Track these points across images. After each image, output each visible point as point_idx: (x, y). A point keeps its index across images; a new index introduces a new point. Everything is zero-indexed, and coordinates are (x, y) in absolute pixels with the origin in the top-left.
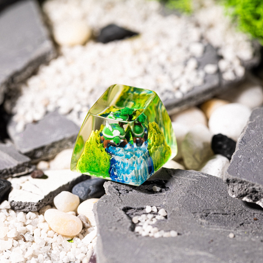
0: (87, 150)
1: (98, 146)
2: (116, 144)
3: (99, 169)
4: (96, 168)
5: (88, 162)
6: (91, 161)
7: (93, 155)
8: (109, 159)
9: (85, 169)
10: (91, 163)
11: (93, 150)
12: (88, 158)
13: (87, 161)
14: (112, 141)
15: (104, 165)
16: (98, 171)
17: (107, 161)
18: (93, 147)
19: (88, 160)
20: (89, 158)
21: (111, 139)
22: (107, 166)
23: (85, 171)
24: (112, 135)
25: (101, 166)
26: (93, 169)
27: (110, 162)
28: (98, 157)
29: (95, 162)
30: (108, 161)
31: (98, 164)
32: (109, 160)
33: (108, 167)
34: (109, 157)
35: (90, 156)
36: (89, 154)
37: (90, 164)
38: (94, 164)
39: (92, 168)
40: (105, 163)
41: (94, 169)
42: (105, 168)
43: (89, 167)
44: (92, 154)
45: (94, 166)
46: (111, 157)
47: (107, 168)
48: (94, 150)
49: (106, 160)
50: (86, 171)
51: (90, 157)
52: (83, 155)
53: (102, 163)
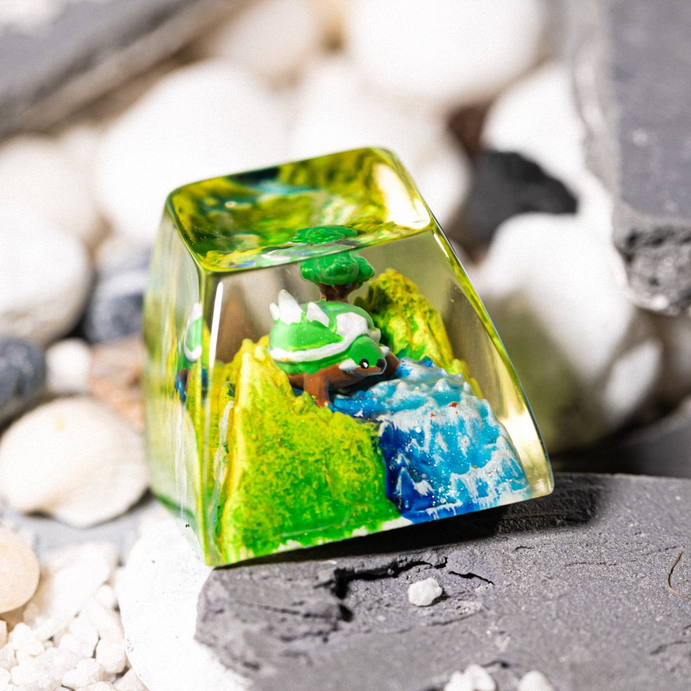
0: (258, 443)
1: (297, 409)
2: (373, 366)
3: (335, 505)
4: (320, 504)
5: (273, 497)
6: (288, 486)
7: (290, 454)
8: (373, 438)
9: (270, 533)
10: (289, 494)
11: (281, 431)
12: (270, 477)
13: (267, 492)
14: (348, 364)
15: (354, 475)
16: (332, 514)
17: (362, 454)
18: (278, 418)
19: (271, 485)
20: (277, 474)
22: (372, 474)
23: (272, 539)
24: (337, 341)
25: (339, 487)
26: (307, 516)
27: (379, 452)
28: (317, 451)
29: (308, 481)
30: (368, 451)
31: (326, 484)
32: (374, 445)
33: (376, 477)
34: (368, 430)
35: (278, 461)
36: (271, 456)
37: (288, 498)
38: (307, 490)
39: (303, 511)
40: (357, 466)
41: (314, 515)
42: (362, 489)
43: (288, 515)
44: (282, 451)
45: (309, 498)
46: (377, 429)
47: (376, 482)
48: (284, 433)
49: (359, 448)
50: (278, 537)
51: (278, 470)
52: (244, 475)
53: (341, 473)
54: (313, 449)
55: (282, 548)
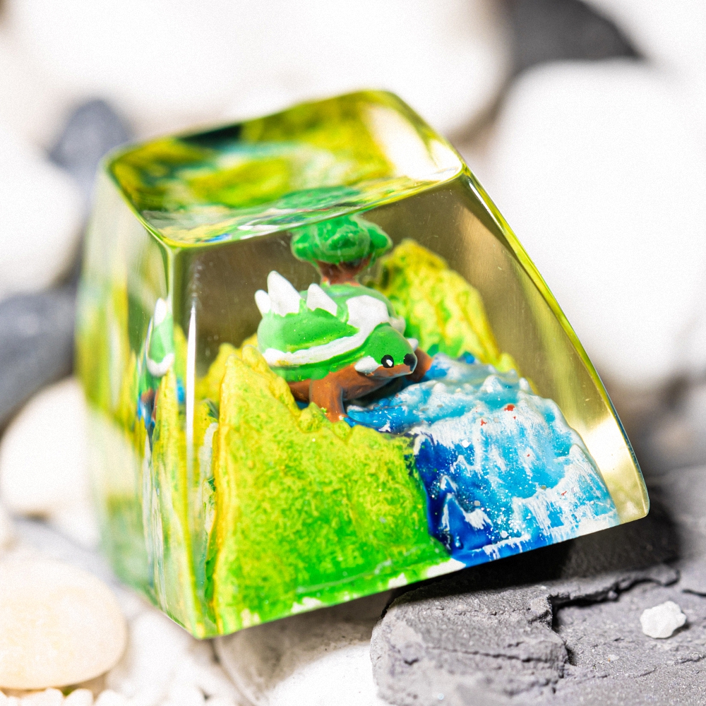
0: (255, 472)
1: (305, 425)
2: (400, 363)
3: (363, 548)
4: (343, 549)
5: (281, 542)
6: (299, 526)
7: (299, 484)
8: (406, 458)
9: (280, 590)
10: (301, 538)
11: (285, 456)
12: (275, 516)
13: (272, 536)
14: (368, 364)
15: (386, 508)
16: (360, 561)
17: (393, 479)
18: (280, 437)
19: (277, 527)
20: (283, 511)
21: (352, 355)
22: (408, 505)
23: (283, 597)
24: (351, 334)
25: (366, 524)
26: (327, 566)
27: (416, 475)
28: (334, 478)
29: (325, 519)
30: (402, 475)
31: (350, 522)
32: (409, 467)
33: (415, 508)
34: (400, 448)
35: (283, 495)
36: (274, 488)
37: (300, 543)
38: (324, 531)
39: (320, 559)
40: (389, 496)
41: (336, 564)
42: (397, 526)
43: (301, 565)
44: (288, 481)
45: (328, 541)
46: (412, 445)
47: (415, 515)
48: (290, 458)
49: (390, 472)
50: (290, 595)
51: (285, 506)
52: (240, 515)
53: (368, 506)
54: (330, 476)
55: (297, 609)
